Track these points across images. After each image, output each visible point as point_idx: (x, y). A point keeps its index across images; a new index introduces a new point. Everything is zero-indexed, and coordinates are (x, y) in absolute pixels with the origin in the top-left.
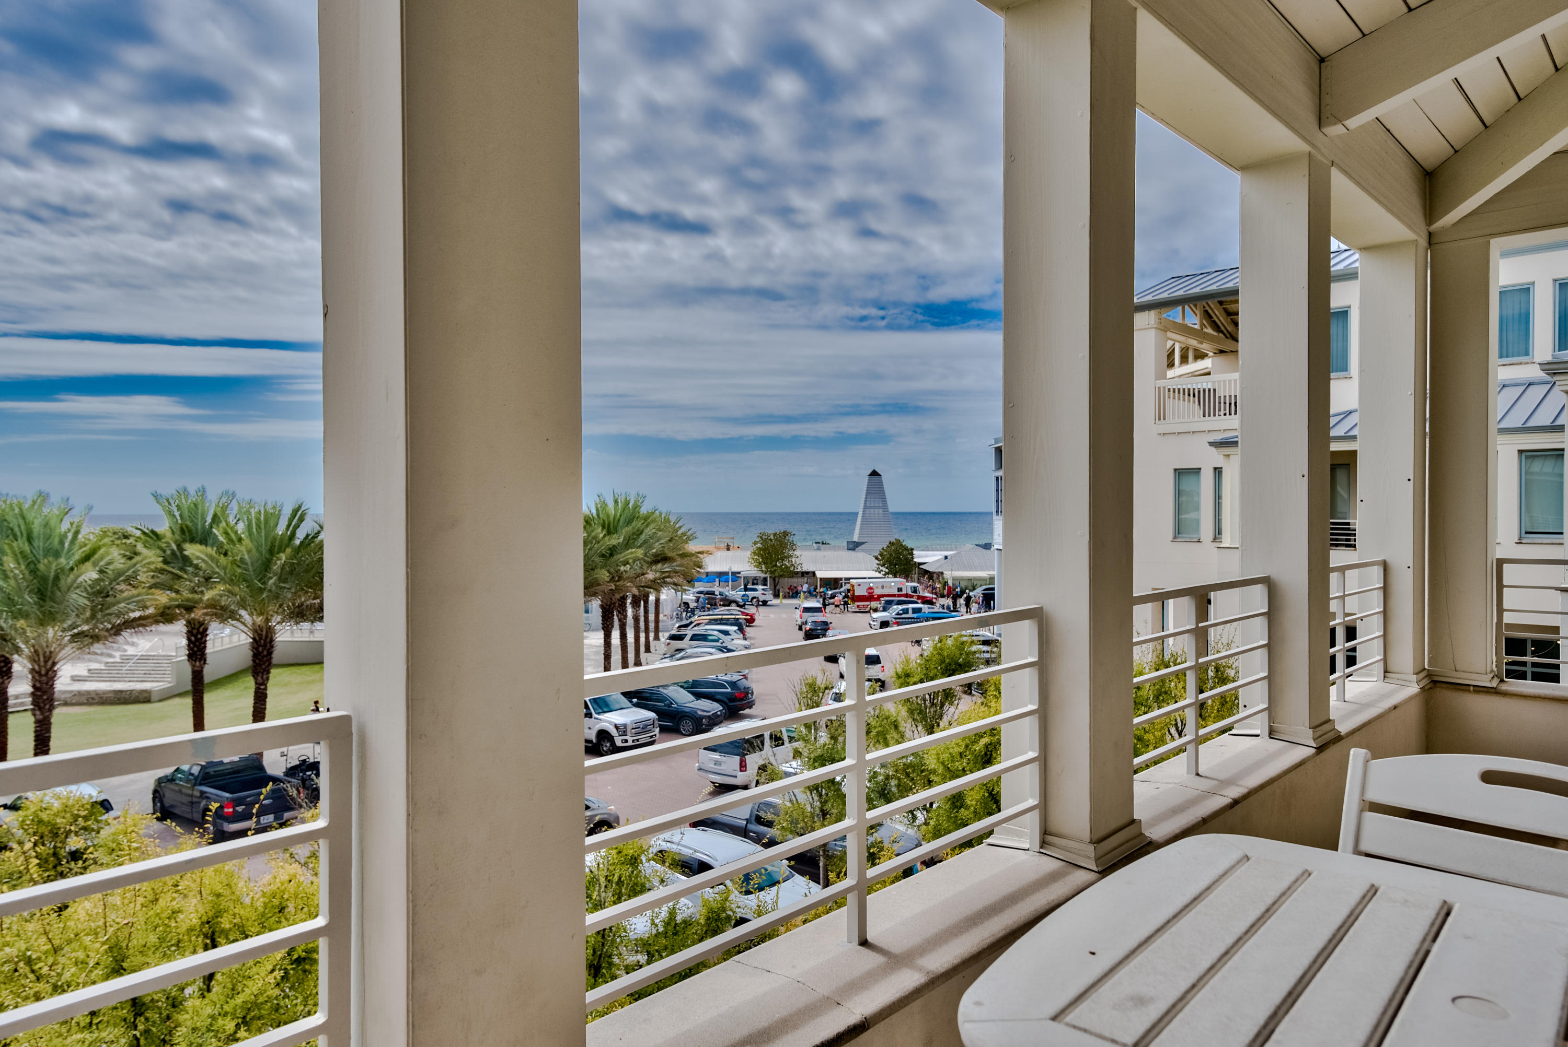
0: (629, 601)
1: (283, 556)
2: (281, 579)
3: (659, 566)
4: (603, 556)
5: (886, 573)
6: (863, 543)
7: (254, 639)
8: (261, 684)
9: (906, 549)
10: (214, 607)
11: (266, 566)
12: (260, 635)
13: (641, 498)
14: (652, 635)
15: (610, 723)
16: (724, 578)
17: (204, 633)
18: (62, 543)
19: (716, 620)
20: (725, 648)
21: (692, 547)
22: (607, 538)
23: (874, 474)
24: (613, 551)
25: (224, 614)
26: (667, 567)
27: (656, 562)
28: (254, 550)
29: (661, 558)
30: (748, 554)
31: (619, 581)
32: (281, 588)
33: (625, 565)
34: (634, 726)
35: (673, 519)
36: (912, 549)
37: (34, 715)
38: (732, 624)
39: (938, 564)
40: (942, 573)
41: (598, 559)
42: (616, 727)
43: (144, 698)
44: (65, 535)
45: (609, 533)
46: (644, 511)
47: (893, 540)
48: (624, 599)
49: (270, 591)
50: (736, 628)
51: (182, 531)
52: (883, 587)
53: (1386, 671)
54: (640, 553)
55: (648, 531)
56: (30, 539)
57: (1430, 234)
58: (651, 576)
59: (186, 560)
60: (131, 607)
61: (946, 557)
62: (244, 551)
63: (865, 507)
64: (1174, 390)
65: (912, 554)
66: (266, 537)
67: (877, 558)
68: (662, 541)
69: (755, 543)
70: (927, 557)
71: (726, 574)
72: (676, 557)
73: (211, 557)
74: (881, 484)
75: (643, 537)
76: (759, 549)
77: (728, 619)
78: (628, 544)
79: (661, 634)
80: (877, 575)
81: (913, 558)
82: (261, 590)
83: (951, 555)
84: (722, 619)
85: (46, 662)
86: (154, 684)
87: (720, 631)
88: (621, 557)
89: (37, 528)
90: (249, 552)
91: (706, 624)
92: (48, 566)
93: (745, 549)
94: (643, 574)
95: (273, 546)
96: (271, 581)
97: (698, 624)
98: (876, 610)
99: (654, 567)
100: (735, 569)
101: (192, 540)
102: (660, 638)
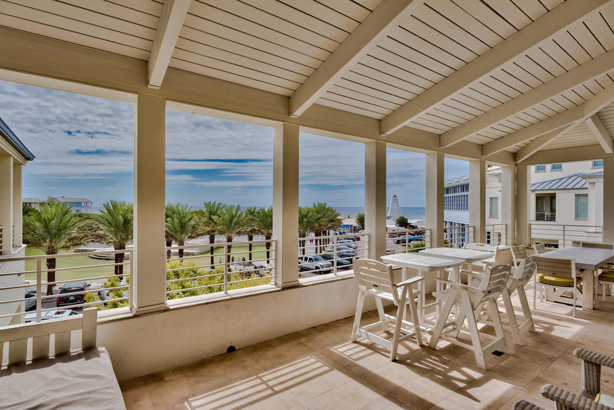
0: (322, 233)
1: (236, 219)
2: (235, 225)
3: (331, 223)
4: (316, 220)
5: (399, 226)
6: (391, 217)
7: (227, 239)
8: (229, 251)
9: (405, 219)
10: (220, 231)
11: (231, 221)
12: (229, 238)
13: (325, 204)
14: (327, 242)
15: (319, 265)
16: (347, 227)
17: (214, 238)
18: (186, 215)
19: (346, 238)
20: (350, 246)
21: (339, 218)
22: (317, 215)
23: (395, 196)
24: (319, 219)
25: (221, 233)
26: (334, 223)
27: (330, 222)
28: (228, 217)
29: (332, 221)
30: (355, 220)
31: (320, 227)
32: (234, 227)
33: (322, 222)
34: (326, 266)
35: (334, 209)
36: (407, 219)
37: (179, 256)
38: (351, 240)
39: (416, 224)
40: (417, 226)
41: (315, 221)
42: (321, 266)
43: (193, 254)
44: (187, 213)
45: (318, 214)
46: (327, 206)
47: (401, 216)
48: (321, 232)
49: (232, 227)
50: (352, 241)
51: (210, 212)
52: (398, 230)
53: (506, 244)
54: (326, 219)
55: (329, 213)
56: (179, 214)
57: (516, 164)
58: (329, 226)
59: (212, 220)
60: (201, 230)
61: (418, 222)
62: (227, 217)
63: (392, 206)
64: (491, 174)
65: (407, 220)
66: (231, 214)
67: (396, 222)
68: (333, 216)
69: (357, 217)
70: (412, 221)
71: (348, 225)
72: (336, 221)
73: (217, 218)
74: (397, 199)
75: (327, 215)
76: (359, 218)
77: (350, 238)
78: (323, 217)
79: (330, 242)
80: (396, 226)
81: (407, 222)
82: (230, 227)
83: (420, 221)
84: (348, 238)
85: (182, 243)
86: (195, 251)
87: (347, 241)
88: (321, 220)
89: (181, 212)
90: (227, 218)
91: (344, 239)
92: (184, 220)
93: (355, 218)
94: (327, 225)
95: (232, 216)
96: (232, 225)
97: (341, 240)
98: (395, 237)
99: (330, 223)
100: (351, 224)
101: (212, 214)
102: (330, 243)
